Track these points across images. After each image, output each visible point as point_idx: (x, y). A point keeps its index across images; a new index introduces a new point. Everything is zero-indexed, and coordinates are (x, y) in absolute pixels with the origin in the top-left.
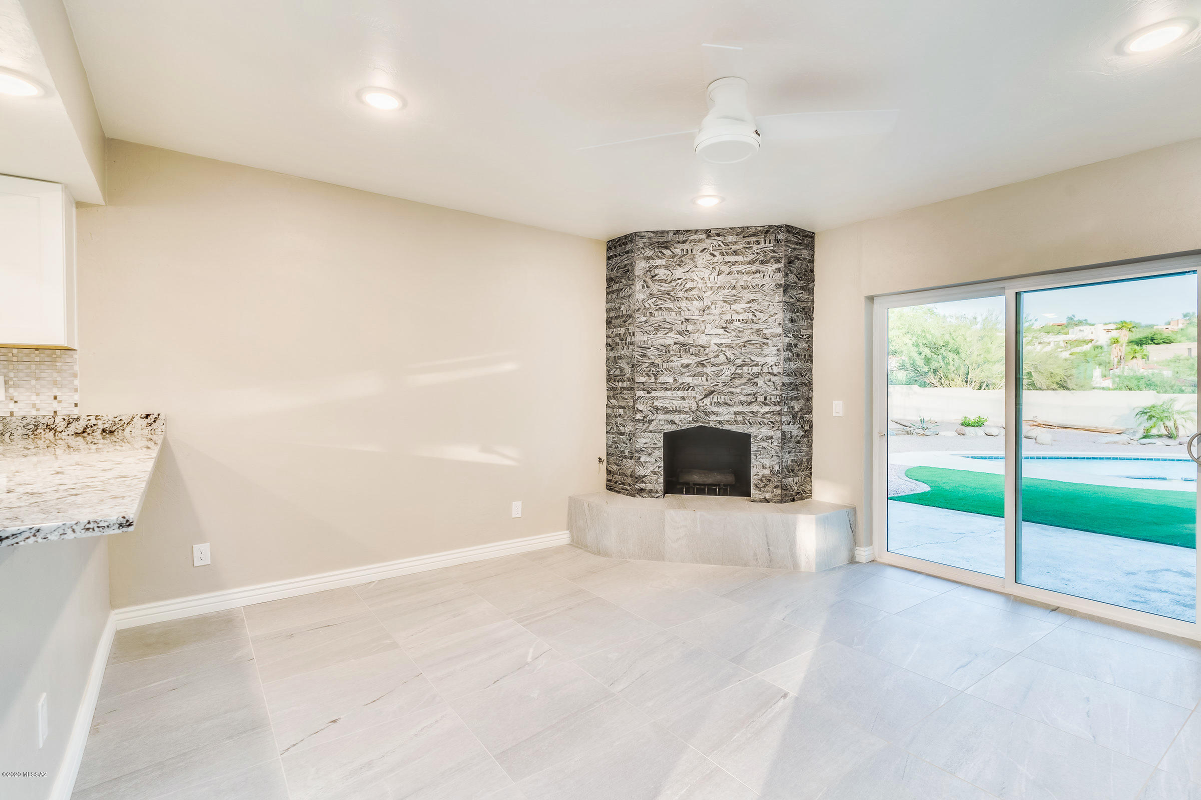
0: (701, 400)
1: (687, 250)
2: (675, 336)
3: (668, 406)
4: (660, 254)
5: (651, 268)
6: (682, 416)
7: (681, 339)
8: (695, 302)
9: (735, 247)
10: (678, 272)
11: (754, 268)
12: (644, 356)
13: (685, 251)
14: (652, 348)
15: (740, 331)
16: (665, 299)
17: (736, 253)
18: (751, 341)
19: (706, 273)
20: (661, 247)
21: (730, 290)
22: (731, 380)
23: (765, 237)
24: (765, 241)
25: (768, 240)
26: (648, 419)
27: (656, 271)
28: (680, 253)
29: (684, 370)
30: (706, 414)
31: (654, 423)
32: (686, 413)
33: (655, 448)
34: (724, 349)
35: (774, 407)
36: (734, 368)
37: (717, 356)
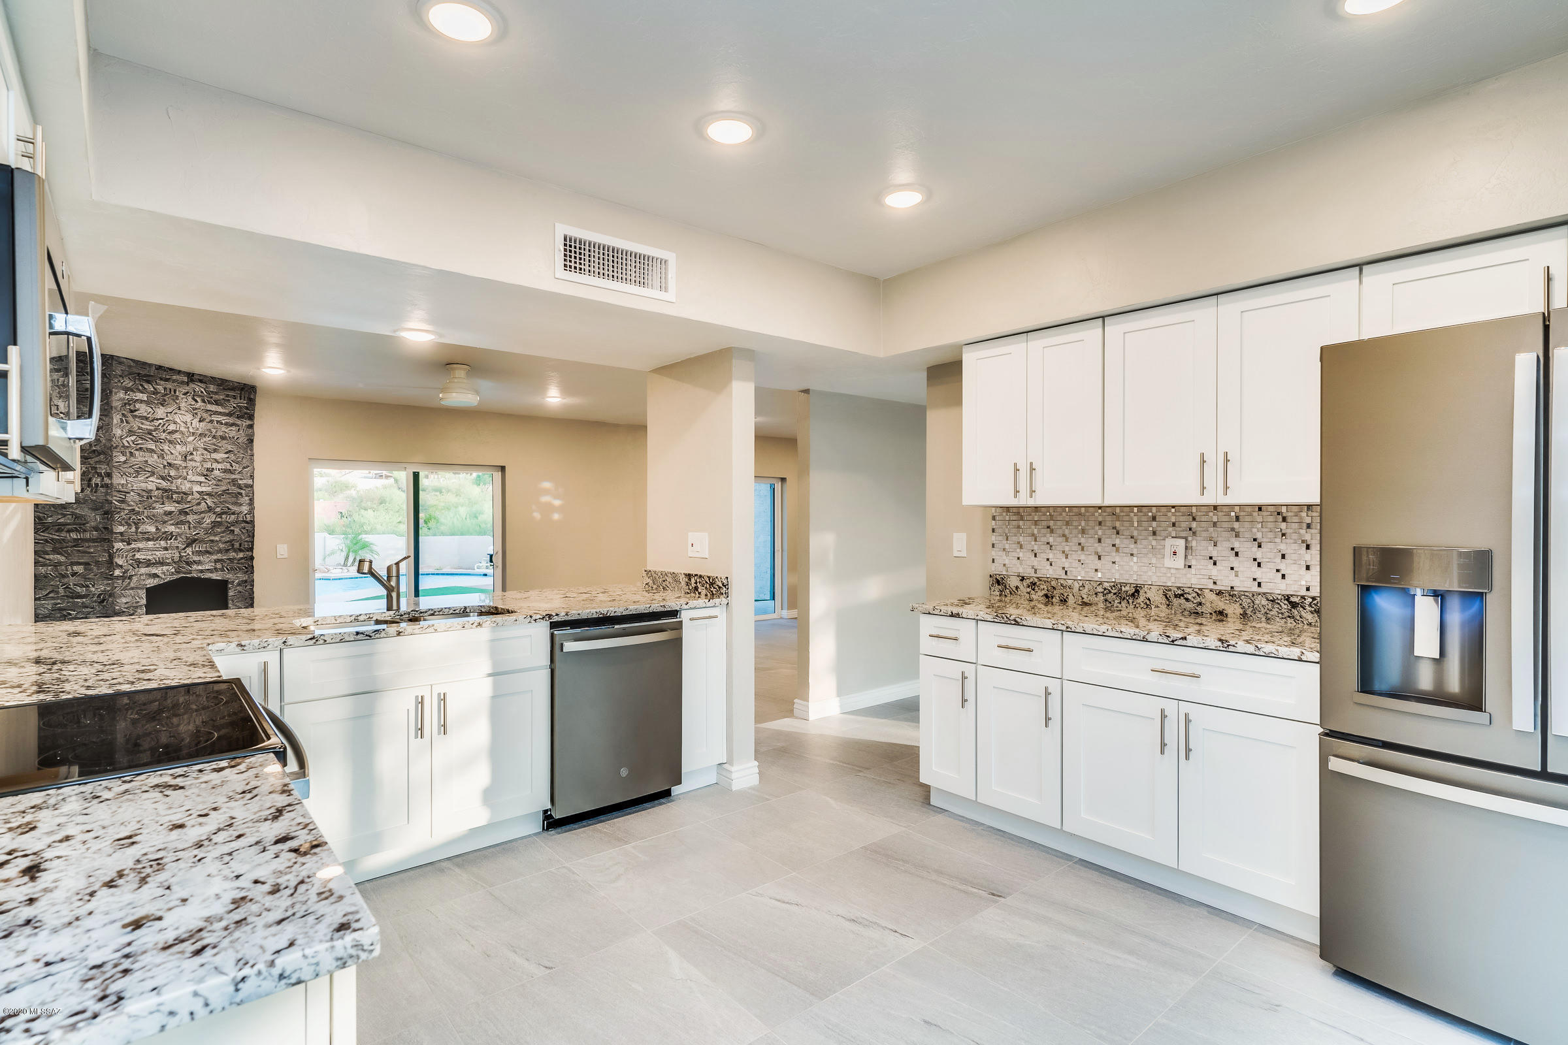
0: (184, 549)
1: (170, 389)
2: (158, 481)
3: (150, 558)
4: (140, 388)
5: (129, 401)
6: (165, 568)
7: (164, 484)
8: (178, 447)
9: (216, 397)
10: (160, 412)
11: (231, 420)
12: (123, 501)
13: (168, 390)
14: (132, 493)
15: (219, 480)
16: (148, 439)
17: (217, 403)
18: (228, 490)
19: (188, 417)
20: (143, 380)
21: (210, 438)
22: (212, 528)
23: (241, 394)
24: (241, 397)
25: (243, 397)
26: (129, 574)
27: (138, 406)
28: (163, 391)
29: (166, 518)
30: (188, 563)
31: (135, 579)
32: (168, 564)
33: (137, 607)
34: (205, 497)
35: (247, 553)
36: (215, 516)
37: (199, 504)
